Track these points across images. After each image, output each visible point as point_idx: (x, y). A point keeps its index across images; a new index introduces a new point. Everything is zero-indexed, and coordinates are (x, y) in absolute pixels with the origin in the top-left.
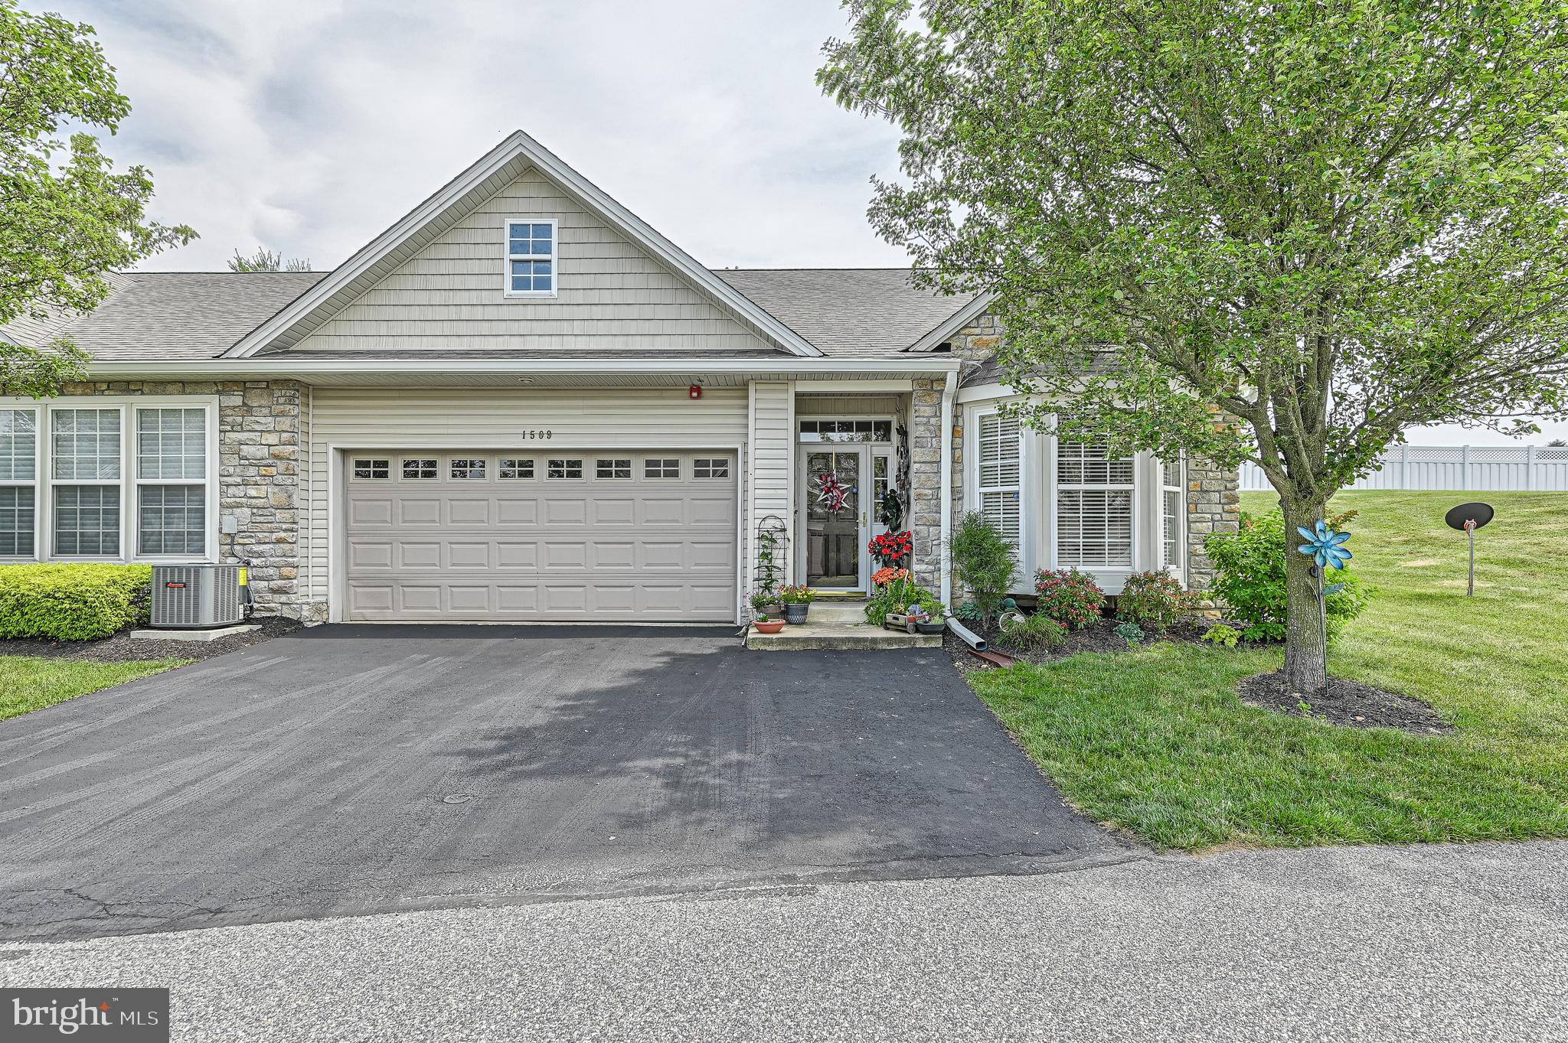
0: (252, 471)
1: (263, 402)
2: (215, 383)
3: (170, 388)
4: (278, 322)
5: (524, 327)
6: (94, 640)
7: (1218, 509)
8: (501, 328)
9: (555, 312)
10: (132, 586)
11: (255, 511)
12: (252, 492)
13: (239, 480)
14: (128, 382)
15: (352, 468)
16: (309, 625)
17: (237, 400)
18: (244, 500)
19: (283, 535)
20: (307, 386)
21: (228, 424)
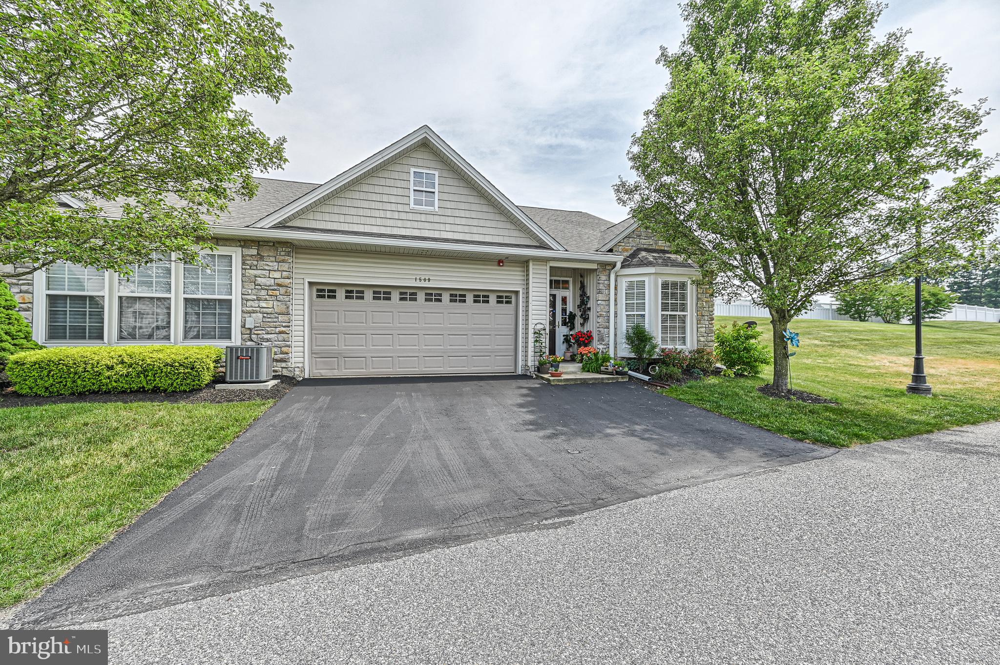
0: (263, 292)
1: (271, 254)
2: (239, 241)
4: (282, 212)
5: (420, 225)
8: (409, 224)
9: (436, 219)
11: (265, 315)
12: (263, 304)
13: (255, 297)
15: (315, 293)
16: (298, 379)
17: (254, 252)
18: (258, 309)
19: (284, 329)
21: (248, 265)
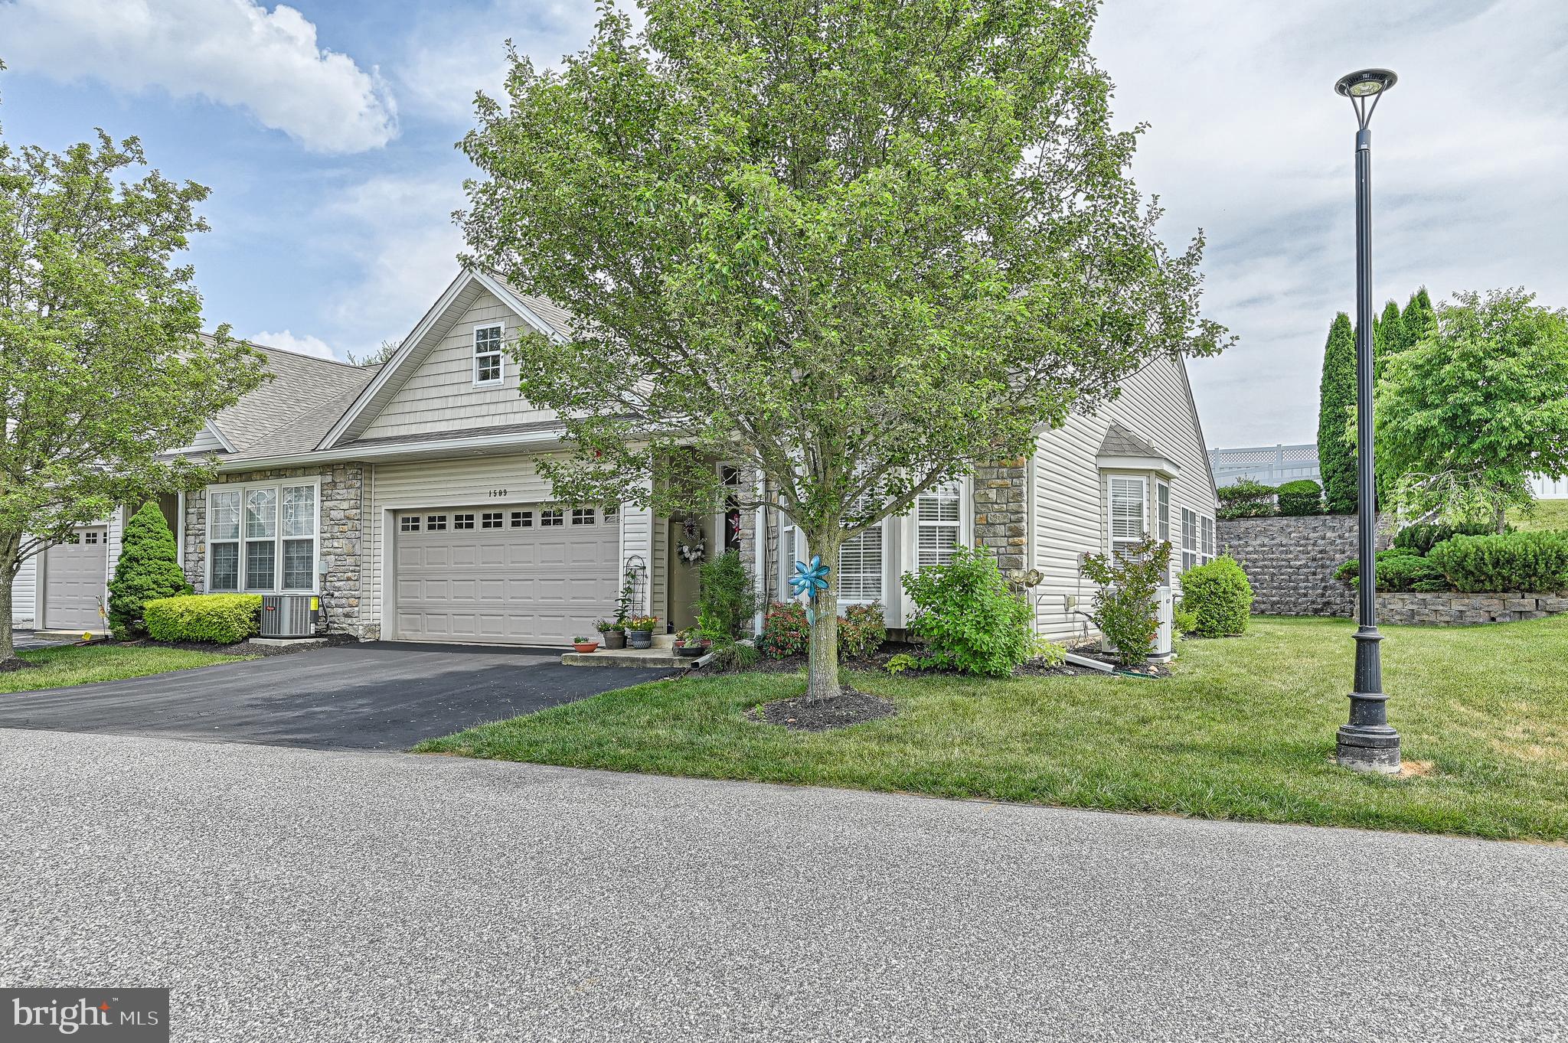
0: (336, 528)
1: (342, 479)
2: (319, 467)
3: (299, 472)
4: (343, 422)
5: (484, 410)
6: (232, 643)
7: (1003, 542)
8: (471, 411)
9: (502, 396)
10: (252, 609)
11: (337, 557)
12: (336, 544)
13: (329, 535)
14: (280, 470)
15: (400, 524)
16: (362, 641)
17: (329, 479)
18: (332, 550)
19: (350, 574)
20: (370, 464)
21: (325, 495)
